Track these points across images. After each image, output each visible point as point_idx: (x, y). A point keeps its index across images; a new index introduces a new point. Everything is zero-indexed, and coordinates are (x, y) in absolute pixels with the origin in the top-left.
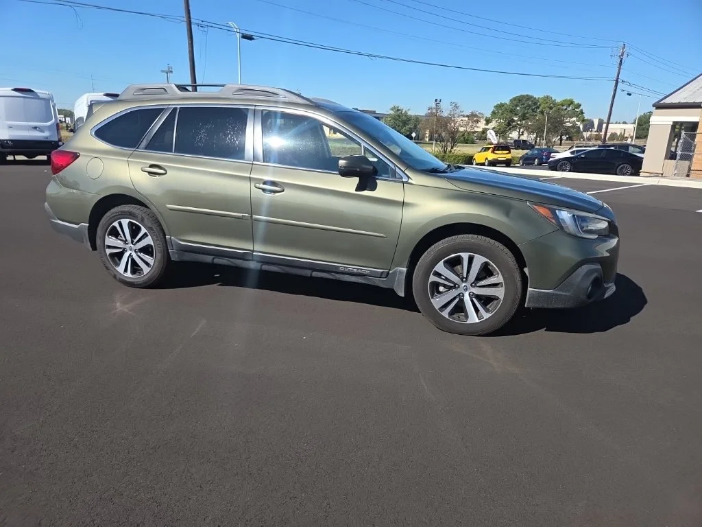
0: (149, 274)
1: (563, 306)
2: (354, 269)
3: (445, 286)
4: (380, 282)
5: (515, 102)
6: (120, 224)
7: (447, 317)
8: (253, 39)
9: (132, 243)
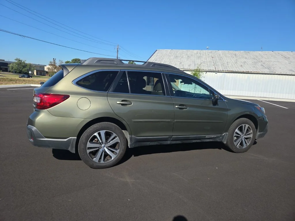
0: (116, 158)
2: (211, 136)
4: (219, 139)
5: (74, 61)
6: (99, 134)
9: (105, 143)
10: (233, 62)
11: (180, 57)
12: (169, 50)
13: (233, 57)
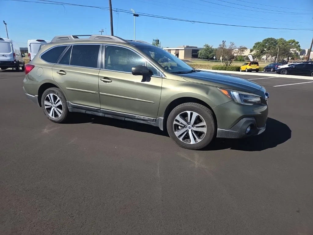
0: (61, 117)
1: (234, 138)
2: (142, 117)
3: (181, 126)
4: (153, 124)
5: (265, 41)
6: (50, 96)
7: (182, 140)
8: (139, 16)
9: (54, 104)
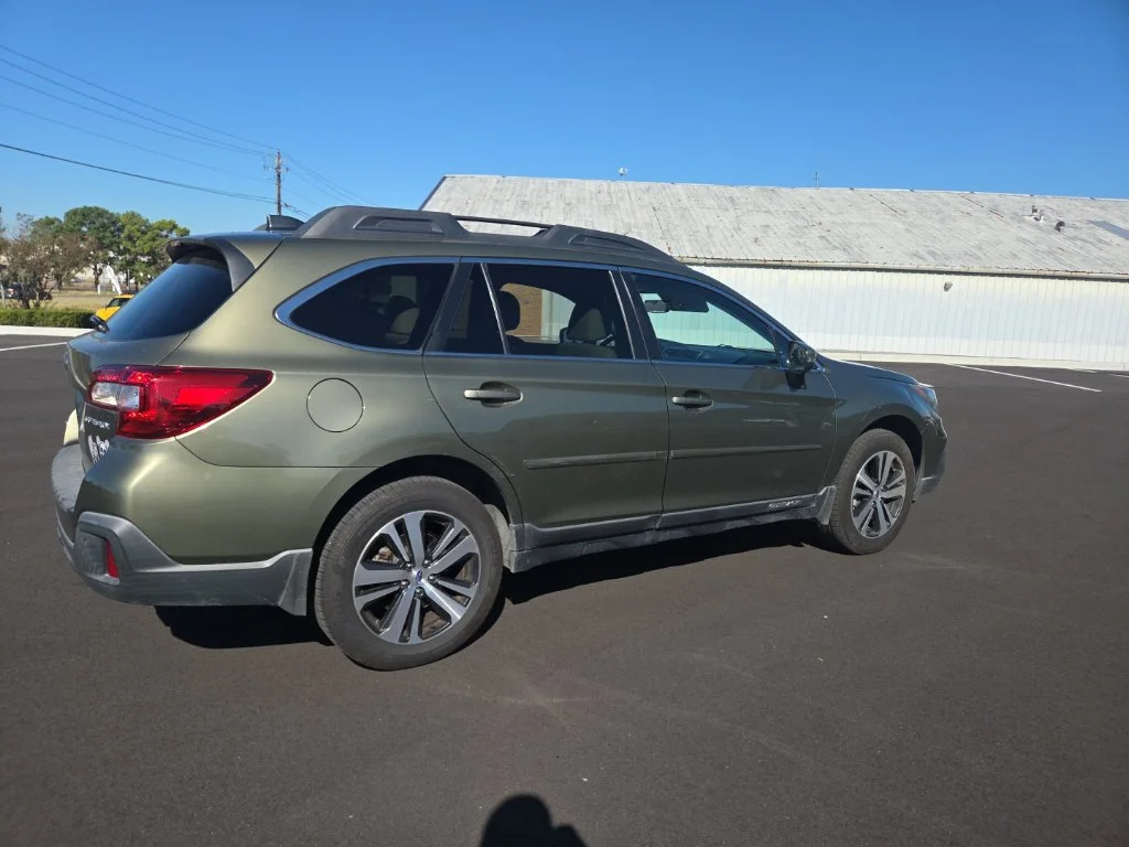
0: (468, 620)
7: (864, 535)
9: (423, 564)
10: (725, 227)
11: (540, 208)
12: (494, 179)
13: (727, 210)
